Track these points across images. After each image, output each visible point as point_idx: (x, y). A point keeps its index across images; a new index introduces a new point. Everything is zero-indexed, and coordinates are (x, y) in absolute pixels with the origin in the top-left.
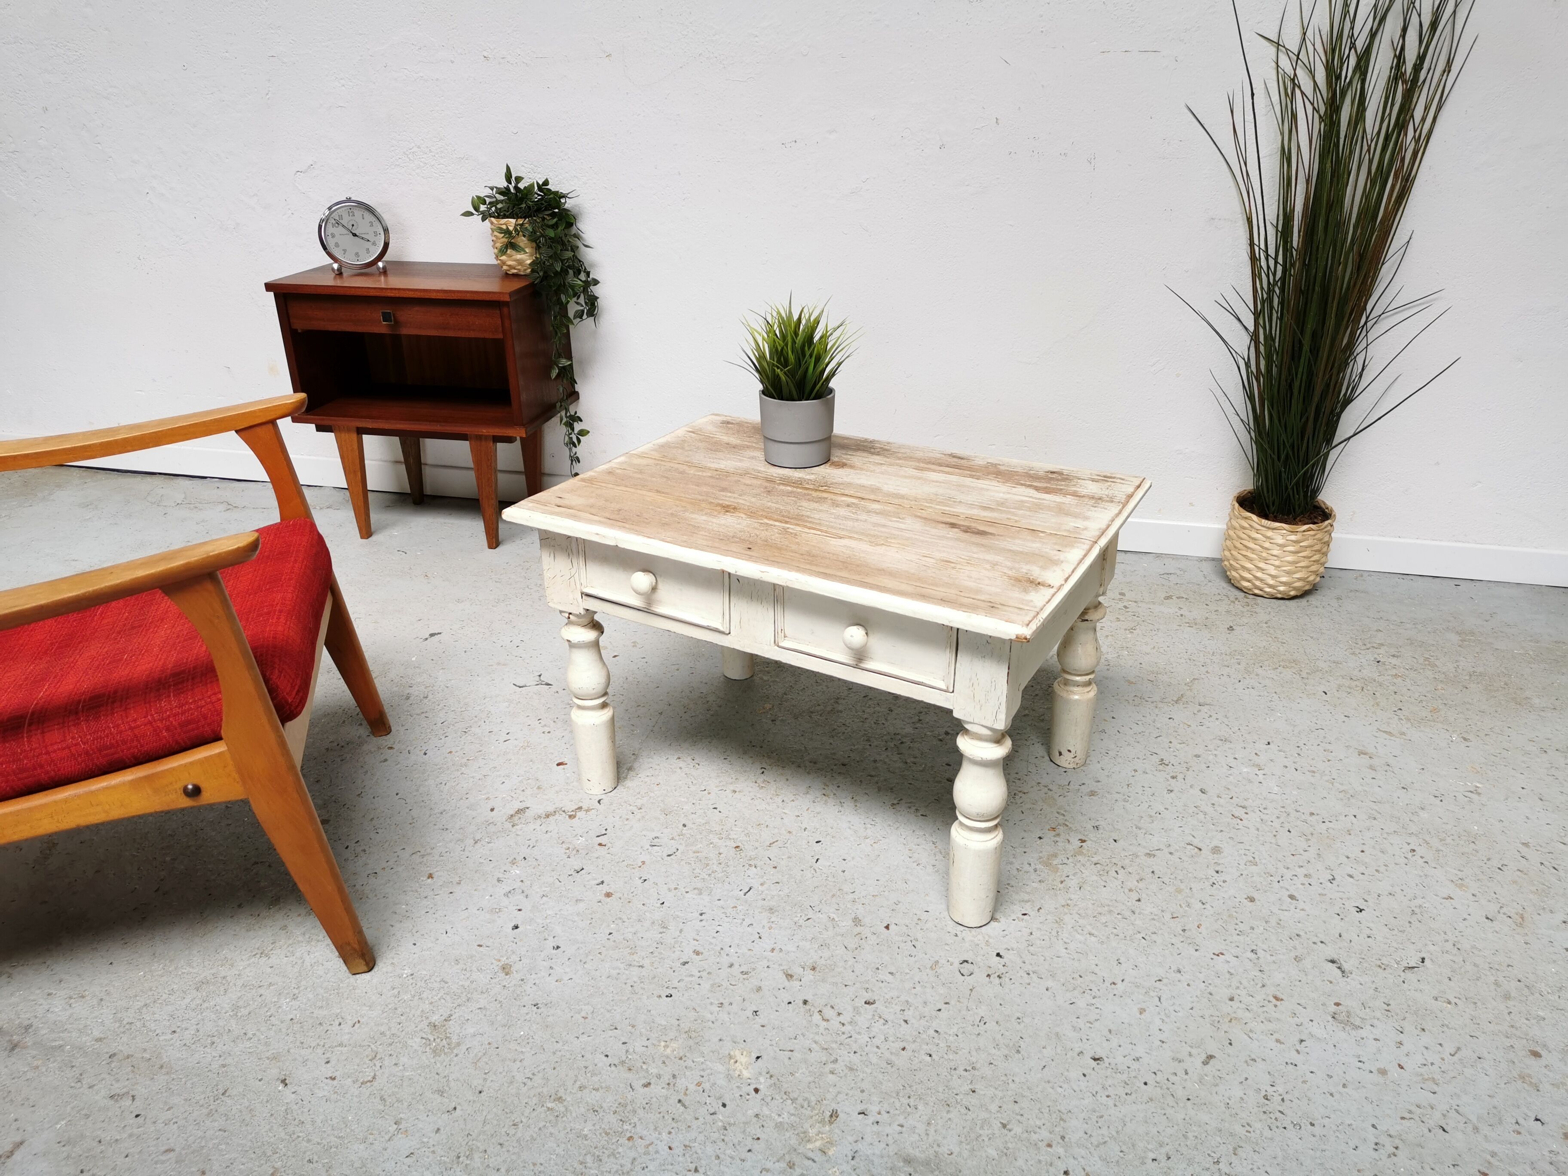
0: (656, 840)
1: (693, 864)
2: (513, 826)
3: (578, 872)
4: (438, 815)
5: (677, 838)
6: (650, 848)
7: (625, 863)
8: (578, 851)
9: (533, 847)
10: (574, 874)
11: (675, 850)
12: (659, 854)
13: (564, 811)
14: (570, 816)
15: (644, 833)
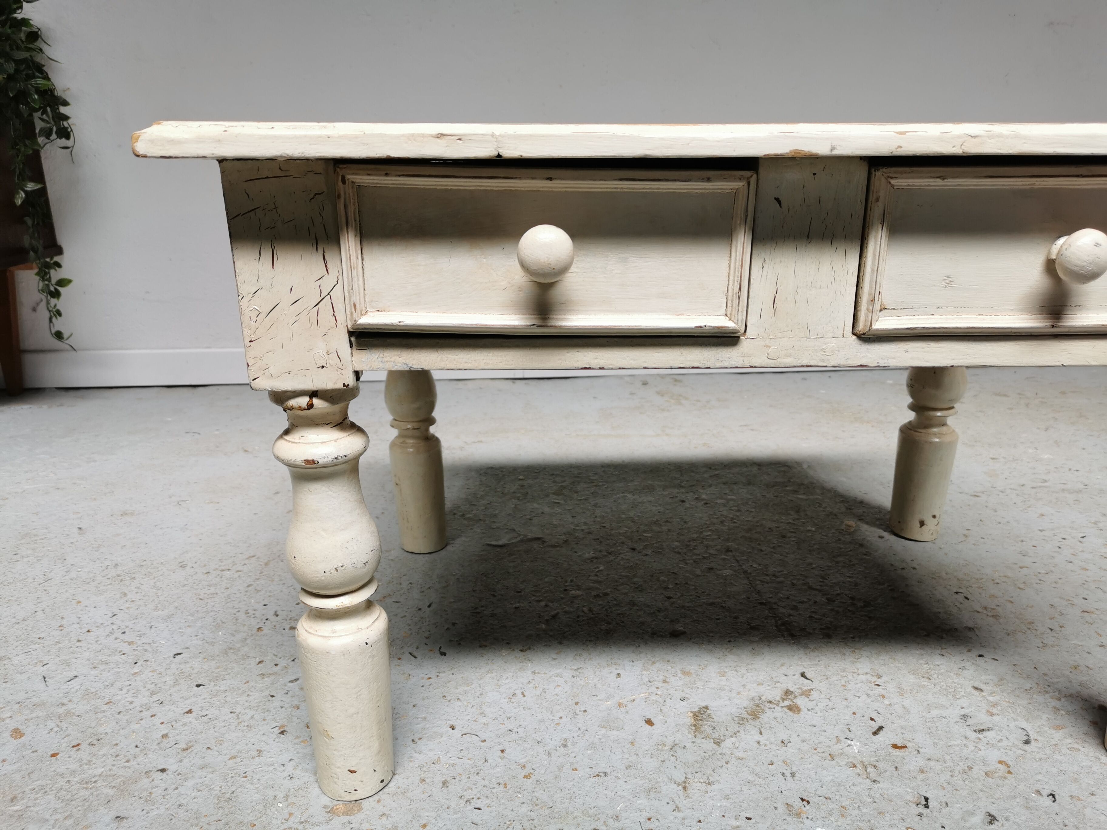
0: (970, 721)
1: (1082, 749)
2: (718, 743)
3: (926, 806)
4: (562, 750)
5: (994, 710)
6: (981, 736)
7: (978, 771)
8: (875, 767)
9: (793, 775)
10: (921, 809)
11: (1024, 733)
12: (1005, 743)
13: (770, 702)
14: (790, 708)
15: (935, 713)
